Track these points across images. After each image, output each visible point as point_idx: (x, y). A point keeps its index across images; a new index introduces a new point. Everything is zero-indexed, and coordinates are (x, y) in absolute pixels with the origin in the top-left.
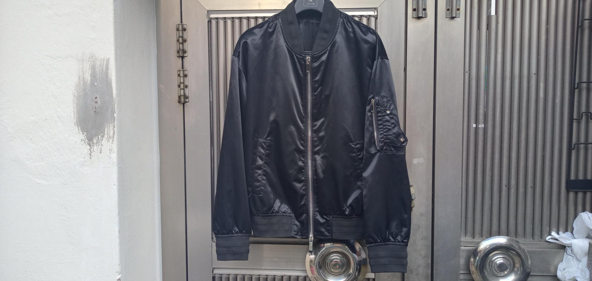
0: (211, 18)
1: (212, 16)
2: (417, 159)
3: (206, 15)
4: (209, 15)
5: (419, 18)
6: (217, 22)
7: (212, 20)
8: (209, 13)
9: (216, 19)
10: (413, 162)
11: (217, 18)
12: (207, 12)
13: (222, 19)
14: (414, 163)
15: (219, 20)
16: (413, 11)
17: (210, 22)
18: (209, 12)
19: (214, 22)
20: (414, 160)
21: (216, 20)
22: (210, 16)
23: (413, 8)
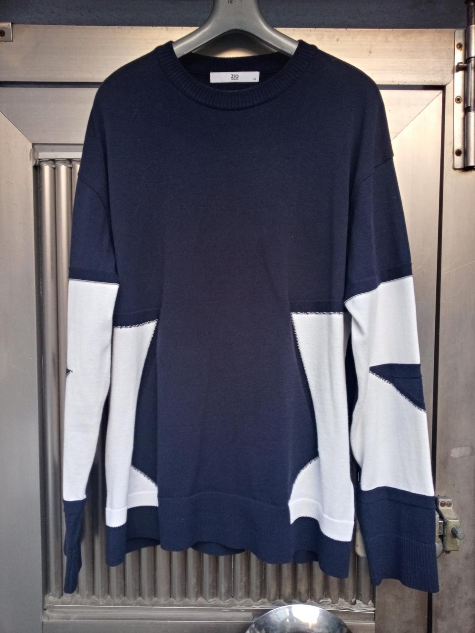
0: (41, 161)
1: (43, 155)
2: (459, 449)
3: (29, 153)
4: (36, 153)
5: (467, 168)
6: (54, 168)
7: (42, 163)
8: (37, 149)
9: (51, 162)
10: (452, 455)
11: (54, 161)
12: (31, 148)
13: (65, 163)
14: (452, 457)
15: (57, 163)
16: (455, 156)
17: (37, 169)
18: (35, 146)
19: (47, 169)
20: (453, 450)
21: (51, 164)
22: (38, 155)
23: (455, 149)
